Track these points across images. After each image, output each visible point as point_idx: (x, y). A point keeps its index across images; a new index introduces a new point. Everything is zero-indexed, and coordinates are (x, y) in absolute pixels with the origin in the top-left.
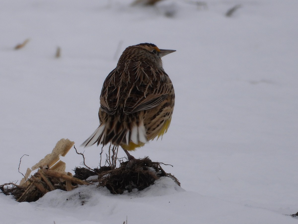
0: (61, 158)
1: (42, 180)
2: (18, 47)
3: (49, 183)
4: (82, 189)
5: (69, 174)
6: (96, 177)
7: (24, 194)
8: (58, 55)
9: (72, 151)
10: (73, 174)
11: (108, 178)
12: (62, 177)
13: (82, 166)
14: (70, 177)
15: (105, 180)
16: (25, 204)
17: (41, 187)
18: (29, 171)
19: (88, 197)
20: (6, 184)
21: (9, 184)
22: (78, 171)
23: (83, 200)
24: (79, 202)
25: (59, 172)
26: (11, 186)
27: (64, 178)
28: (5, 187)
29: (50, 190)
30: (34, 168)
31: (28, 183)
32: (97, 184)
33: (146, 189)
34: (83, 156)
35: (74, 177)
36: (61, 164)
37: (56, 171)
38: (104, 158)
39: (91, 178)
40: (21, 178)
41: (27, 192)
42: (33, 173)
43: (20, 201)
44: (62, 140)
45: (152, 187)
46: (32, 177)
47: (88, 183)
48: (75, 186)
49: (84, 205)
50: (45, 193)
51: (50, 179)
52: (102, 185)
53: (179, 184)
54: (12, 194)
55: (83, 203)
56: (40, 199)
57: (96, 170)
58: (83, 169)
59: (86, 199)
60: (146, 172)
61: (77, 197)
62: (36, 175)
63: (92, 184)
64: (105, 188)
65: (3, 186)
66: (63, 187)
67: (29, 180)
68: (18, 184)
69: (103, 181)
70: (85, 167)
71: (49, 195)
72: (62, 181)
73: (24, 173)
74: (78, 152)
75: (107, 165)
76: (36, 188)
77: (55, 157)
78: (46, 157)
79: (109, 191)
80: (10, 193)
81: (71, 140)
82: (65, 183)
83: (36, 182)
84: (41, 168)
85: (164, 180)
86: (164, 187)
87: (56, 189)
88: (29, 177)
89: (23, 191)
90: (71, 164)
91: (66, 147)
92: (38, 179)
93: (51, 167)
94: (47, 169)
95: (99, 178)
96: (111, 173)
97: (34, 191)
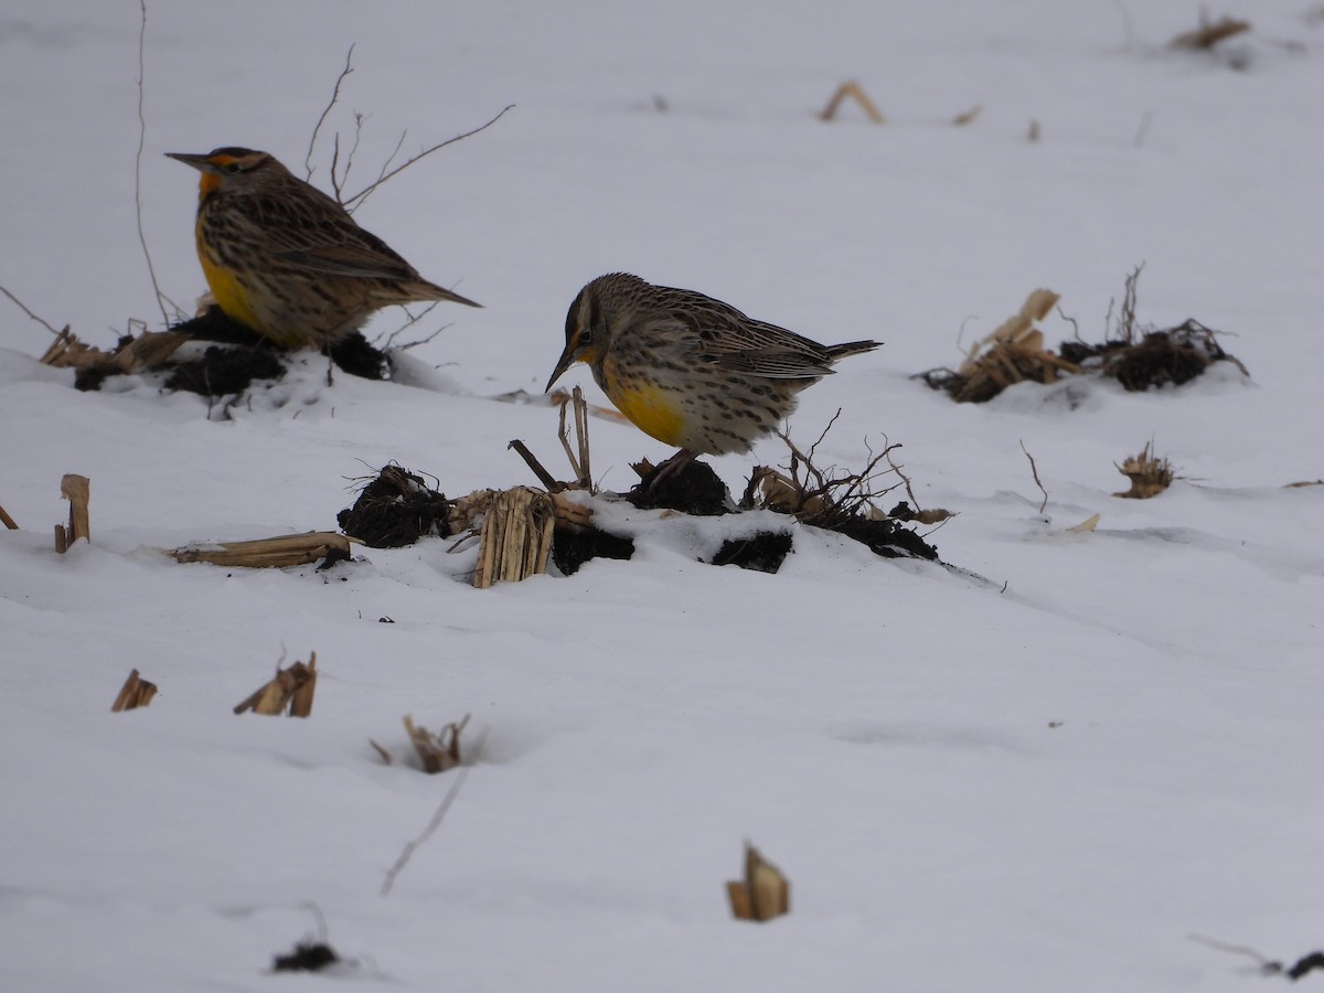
0: (1037, 325)
1: (1001, 363)
2: (962, 120)
3: (1013, 369)
4: (1070, 380)
5: (1050, 352)
6: (1097, 360)
7: (965, 388)
8: (1034, 134)
9: (1053, 314)
10: (1058, 352)
11: (1120, 362)
12: (1037, 356)
13: (1073, 340)
14: (1052, 359)
15: (1115, 365)
16: (969, 407)
17: (998, 375)
18: (976, 347)
19: (1084, 396)
20: (934, 370)
21: (941, 369)
22: (1065, 347)
23: (1074, 400)
24: (1066, 405)
25: (1032, 348)
26: (943, 374)
27: (1041, 360)
28: (933, 375)
29: (1012, 380)
30: (987, 341)
31: (975, 369)
32: (1100, 372)
33: (1189, 383)
34: (1075, 322)
35: (1061, 358)
36: (1036, 335)
37: (1027, 347)
38: (1114, 324)
39: (1089, 361)
40: (962, 358)
41: (972, 384)
42: (984, 350)
43: (960, 401)
44: (1039, 292)
45: (1200, 379)
46: (983, 358)
47: (1084, 371)
48: (1060, 375)
49: (1078, 411)
50: (1005, 386)
51: (1015, 362)
52: (1109, 374)
53: (1247, 374)
54: (946, 388)
55: (1074, 406)
56: (997, 398)
57: (1099, 346)
58: (1075, 345)
59: (1080, 400)
60: (1189, 351)
61: (1064, 395)
62: (991, 354)
63: (1090, 373)
64: (1115, 380)
65: (930, 373)
66: (1038, 377)
67: (979, 365)
68: (957, 369)
69: (1111, 368)
70: (1077, 341)
71: (1012, 391)
72: (1037, 363)
73: (968, 348)
74: (1065, 316)
75: (1119, 338)
76: (990, 379)
77: (1024, 322)
78: (1009, 322)
79: (1121, 386)
80: (941, 387)
81: (1055, 290)
82: (1041, 370)
83: (990, 367)
84: (999, 340)
85: (1221, 367)
86: (1223, 379)
87: (1025, 379)
88: (977, 358)
89: (965, 383)
90: (1053, 335)
91: (1044, 303)
92: (993, 362)
93: (1017, 339)
94: (1010, 342)
95: (1106, 361)
96: (1126, 353)
97: (984, 383)
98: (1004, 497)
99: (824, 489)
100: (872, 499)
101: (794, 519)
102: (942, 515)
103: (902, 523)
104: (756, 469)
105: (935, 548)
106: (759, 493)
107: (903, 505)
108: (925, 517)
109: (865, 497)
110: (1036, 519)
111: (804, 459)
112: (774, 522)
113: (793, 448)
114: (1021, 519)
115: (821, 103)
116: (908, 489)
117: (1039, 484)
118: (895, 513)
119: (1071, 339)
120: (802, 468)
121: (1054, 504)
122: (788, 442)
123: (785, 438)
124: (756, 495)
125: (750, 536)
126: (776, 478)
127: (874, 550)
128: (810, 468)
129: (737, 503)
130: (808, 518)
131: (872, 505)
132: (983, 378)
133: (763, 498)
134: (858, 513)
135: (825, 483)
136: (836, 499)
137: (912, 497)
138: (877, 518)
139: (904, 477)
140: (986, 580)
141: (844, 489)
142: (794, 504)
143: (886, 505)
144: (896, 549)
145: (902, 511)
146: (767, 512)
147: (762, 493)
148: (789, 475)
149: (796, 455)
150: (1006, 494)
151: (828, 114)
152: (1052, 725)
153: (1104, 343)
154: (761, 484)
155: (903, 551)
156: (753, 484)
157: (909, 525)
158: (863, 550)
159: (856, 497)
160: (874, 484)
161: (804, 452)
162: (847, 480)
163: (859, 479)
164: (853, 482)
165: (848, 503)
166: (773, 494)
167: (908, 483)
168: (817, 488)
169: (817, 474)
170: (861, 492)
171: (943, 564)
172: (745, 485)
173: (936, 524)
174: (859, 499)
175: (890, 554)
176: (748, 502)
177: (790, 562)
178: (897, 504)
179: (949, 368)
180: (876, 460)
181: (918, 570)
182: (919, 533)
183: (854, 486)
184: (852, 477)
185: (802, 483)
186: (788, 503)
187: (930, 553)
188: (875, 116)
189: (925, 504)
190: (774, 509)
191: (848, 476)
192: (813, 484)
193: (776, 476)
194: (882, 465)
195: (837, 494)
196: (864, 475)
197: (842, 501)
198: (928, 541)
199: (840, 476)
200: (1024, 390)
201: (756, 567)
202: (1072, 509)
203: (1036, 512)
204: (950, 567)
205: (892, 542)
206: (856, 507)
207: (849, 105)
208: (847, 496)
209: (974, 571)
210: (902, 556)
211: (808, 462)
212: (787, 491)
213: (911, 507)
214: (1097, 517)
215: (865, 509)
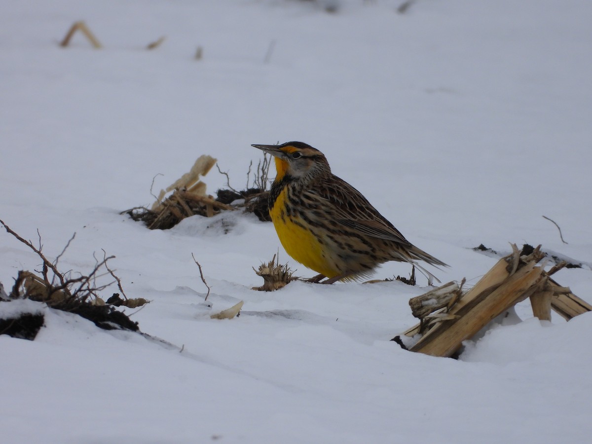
0: (202, 179)
1: (179, 203)
2: (152, 46)
3: (186, 207)
4: (225, 215)
5: (210, 197)
6: (241, 201)
7: (156, 220)
8: (199, 55)
9: (213, 170)
10: (215, 196)
11: (256, 202)
12: (202, 200)
13: (226, 188)
14: (212, 201)
15: (253, 204)
16: (158, 232)
17: (177, 212)
18: (162, 193)
19: (233, 225)
20: (135, 208)
21: (139, 208)
22: (221, 193)
23: (227, 228)
24: (222, 230)
25: (198, 194)
26: (141, 211)
27: (204, 202)
28: (134, 211)
29: (187, 216)
30: (169, 189)
31: (162, 207)
32: (244, 209)
34: (227, 176)
35: (217, 200)
36: (201, 185)
37: (195, 193)
38: (252, 178)
39: (236, 202)
40: (153, 200)
41: (160, 217)
42: (168, 195)
43: (152, 228)
44: (203, 157)
46: (167, 200)
47: (233, 208)
48: (218, 212)
49: (229, 234)
50: (182, 219)
51: (187, 203)
52: (249, 210)
54: (143, 220)
55: (226, 231)
56: (176, 226)
57: (242, 192)
58: (227, 191)
59: (230, 227)
61: (220, 224)
62: (172, 198)
63: (237, 209)
64: (253, 214)
65: (132, 210)
66: (203, 212)
67: (164, 204)
68: (150, 208)
69: (250, 206)
70: (229, 189)
71: (186, 222)
72: (202, 205)
73: (157, 194)
74: (221, 171)
75: (256, 187)
76: (171, 213)
77: (193, 177)
78: (184, 176)
79: (257, 218)
80: (140, 219)
81: (214, 157)
82: (205, 208)
83: (171, 206)
84: (177, 189)
87: (195, 214)
88: (163, 200)
89: (156, 217)
90: (212, 185)
91: (206, 165)
92: (173, 203)
93: (189, 189)
94: (184, 190)
95: (246, 202)
96: (260, 196)
97: (168, 217)
98: (181, 290)
99: (64, 286)
100: (97, 292)
101: (45, 305)
102: (141, 302)
103: (116, 307)
104: (21, 273)
105: (137, 323)
106: (22, 289)
107: (116, 296)
108: (130, 304)
109: (91, 291)
110: (203, 305)
111: (51, 266)
112: (33, 307)
113: (44, 259)
114: (192, 305)
115: (61, 37)
116: (119, 285)
117: (204, 281)
118: (110, 301)
119: (225, 188)
120: (50, 273)
121: (214, 295)
122: (41, 255)
123: (39, 253)
124: (20, 289)
125: (17, 316)
126: (33, 279)
127: (98, 325)
128: (55, 272)
129: (8, 295)
130: (54, 304)
131: (95, 295)
132: (168, 213)
133: (25, 291)
134: (87, 301)
135: (65, 281)
136: (72, 292)
137: (122, 291)
138: (99, 304)
139: (116, 278)
140: (170, 345)
141: (77, 285)
142: (45, 295)
143: (105, 296)
144: (111, 324)
145: (115, 300)
146: (28, 301)
147: (24, 288)
148: (42, 277)
149: (46, 263)
150: (182, 288)
151: (65, 43)
152: (215, 438)
153: (246, 190)
154: (24, 283)
155: (116, 325)
156: (18, 282)
157: (120, 309)
158: (90, 325)
159: (85, 290)
160: (97, 282)
161: (51, 262)
162: (80, 280)
163: (88, 279)
164: (84, 280)
165: (80, 295)
166: (31, 288)
167: (119, 281)
168: (60, 285)
169: (60, 276)
170: (88, 287)
171: (142, 334)
172: (13, 283)
173: (137, 308)
174: (87, 292)
175: (108, 328)
176: (15, 294)
177: (42, 333)
178: (112, 295)
179: (145, 207)
180: (99, 266)
181: (126, 338)
182: (126, 314)
183: (84, 284)
184: (83, 278)
185: (50, 281)
186: (41, 295)
187: (134, 327)
188: (95, 44)
189: (130, 294)
190: (33, 298)
191: (80, 276)
192: (58, 282)
193: (33, 277)
194: (102, 270)
195: (73, 289)
196: (91, 275)
197: (76, 293)
198: (132, 319)
199: (75, 276)
200: (193, 221)
201: (21, 336)
202: (226, 298)
203: (202, 300)
204: (147, 336)
205: (109, 319)
206: (85, 297)
207: (78, 37)
208: (80, 290)
209: (163, 338)
210: (115, 328)
211: (54, 268)
212: (41, 286)
213: (121, 297)
214: (242, 303)
215: (91, 299)
